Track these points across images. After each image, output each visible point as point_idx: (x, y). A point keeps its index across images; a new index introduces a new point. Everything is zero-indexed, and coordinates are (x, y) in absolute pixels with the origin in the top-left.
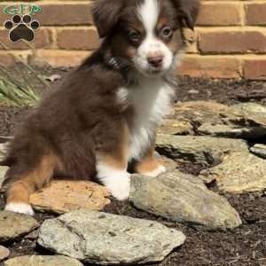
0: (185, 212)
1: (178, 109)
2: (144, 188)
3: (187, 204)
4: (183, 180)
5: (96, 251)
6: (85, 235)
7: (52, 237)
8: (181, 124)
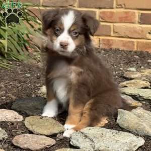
0: (146, 131)
1: (143, 74)
2: (125, 117)
3: (146, 126)
4: (145, 114)
5: (100, 148)
6: (94, 140)
7: (78, 141)
8: (144, 82)
